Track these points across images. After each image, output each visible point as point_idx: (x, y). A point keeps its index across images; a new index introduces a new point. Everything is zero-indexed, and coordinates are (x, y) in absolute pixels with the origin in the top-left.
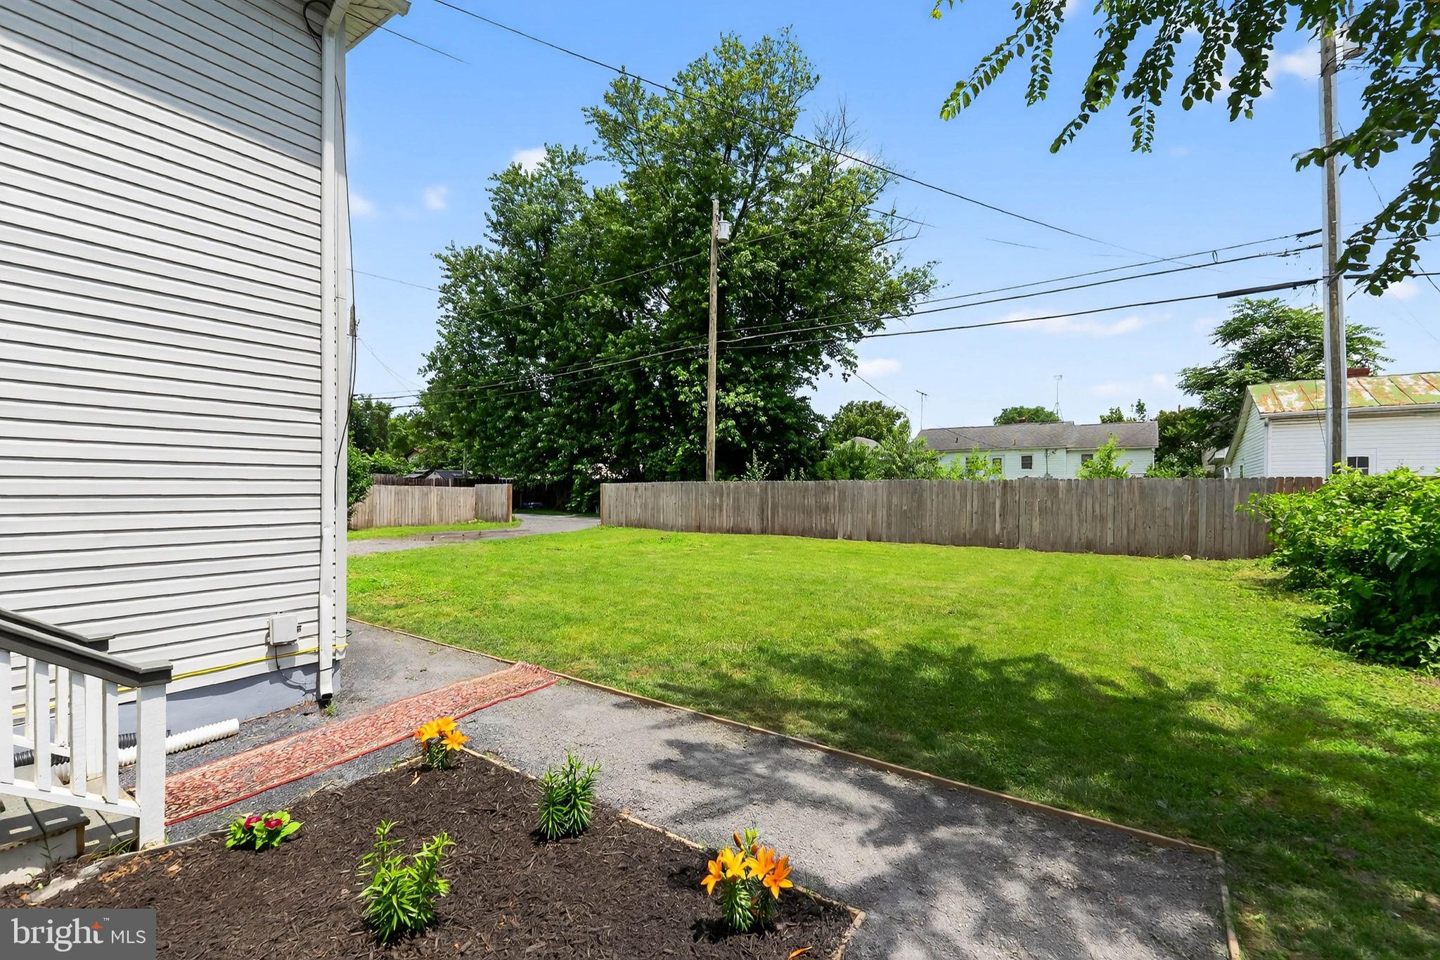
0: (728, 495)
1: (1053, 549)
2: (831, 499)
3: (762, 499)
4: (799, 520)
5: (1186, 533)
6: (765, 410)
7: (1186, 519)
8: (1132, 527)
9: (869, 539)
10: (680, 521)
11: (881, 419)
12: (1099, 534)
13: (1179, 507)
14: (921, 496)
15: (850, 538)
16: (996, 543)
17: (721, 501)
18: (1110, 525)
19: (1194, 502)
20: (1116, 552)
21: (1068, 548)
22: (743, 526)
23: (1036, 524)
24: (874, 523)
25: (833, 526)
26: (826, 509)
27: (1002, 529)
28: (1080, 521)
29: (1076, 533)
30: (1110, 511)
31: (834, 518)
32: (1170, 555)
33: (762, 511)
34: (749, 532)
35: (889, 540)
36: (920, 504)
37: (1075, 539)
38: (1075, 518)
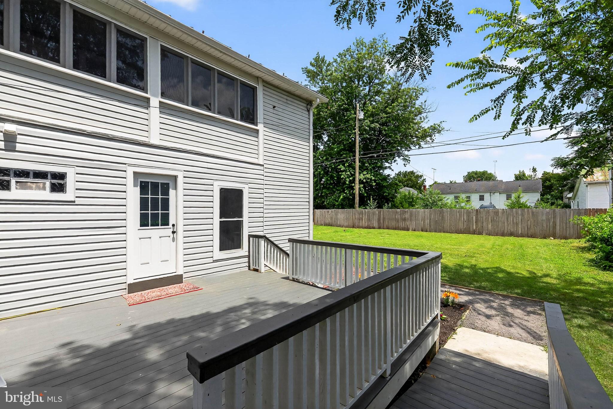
0: (365, 215)
1: (497, 235)
2: (407, 216)
3: (379, 216)
4: (394, 224)
5: (551, 229)
7: (551, 223)
8: (529, 227)
9: (422, 231)
10: (346, 224)
11: (413, 178)
12: (515, 229)
13: (548, 220)
14: (443, 216)
15: (415, 230)
16: (474, 233)
17: (363, 216)
18: (520, 226)
19: (555, 217)
20: (522, 236)
21: (503, 235)
22: (371, 226)
23: (490, 226)
24: (424, 225)
25: (408, 226)
26: (405, 220)
27: (476, 227)
28: (508, 225)
29: (506, 229)
30: (520, 220)
31: (408, 223)
32: (545, 238)
33: (379, 220)
34: (374, 228)
35: (430, 231)
36: (443, 217)
37: (506, 232)
38: (506, 224)
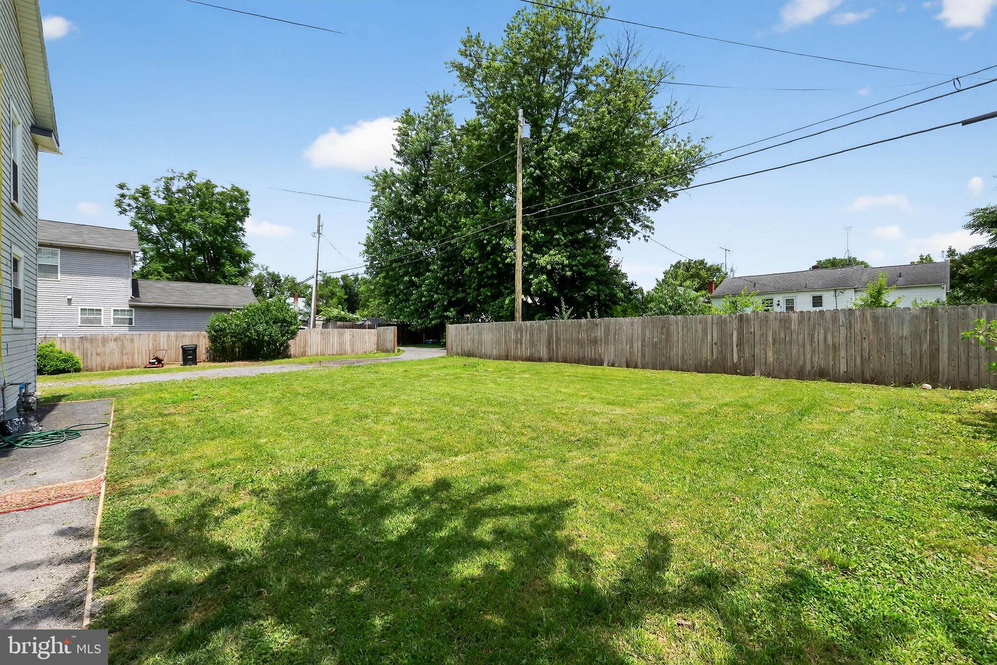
0: (526, 331)
1: (787, 376)
2: (599, 333)
3: (549, 334)
4: (575, 350)
5: (926, 361)
6: (570, 266)
7: (925, 347)
8: (866, 355)
9: (628, 366)
10: (495, 352)
12: (831, 363)
13: (916, 337)
14: (668, 330)
15: (613, 365)
16: (734, 370)
17: (522, 336)
18: (843, 354)
19: (934, 330)
20: (849, 379)
21: (801, 376)
22: (536, 355)
23: (770, 354)
24: (631, 353)
25: (600, 356)
26: (595, 342)
27: (739, 358)
28: (813, 352)
29: (808, 361)
30: (842, 340)
31: (601, 349)
32: (907, 383)
33: (549, 343)
34: (540, 360)
35: (643, 367)
36: (668, 335)
37: (808, 367)
38: (808, 348)
